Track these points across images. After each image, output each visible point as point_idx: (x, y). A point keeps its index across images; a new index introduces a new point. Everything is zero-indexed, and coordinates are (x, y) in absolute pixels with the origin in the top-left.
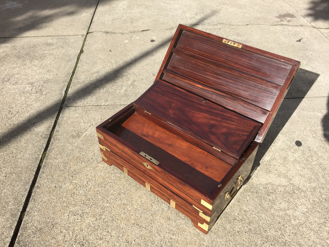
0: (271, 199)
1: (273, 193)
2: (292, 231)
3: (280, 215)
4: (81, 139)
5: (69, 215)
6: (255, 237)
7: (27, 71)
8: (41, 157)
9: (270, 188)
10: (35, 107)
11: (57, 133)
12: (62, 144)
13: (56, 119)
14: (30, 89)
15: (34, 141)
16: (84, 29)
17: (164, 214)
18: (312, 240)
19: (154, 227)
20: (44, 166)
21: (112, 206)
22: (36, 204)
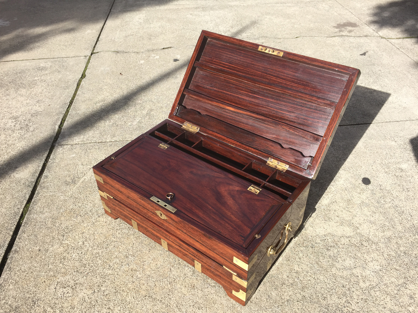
0: (332, 255)
1: (334, 246)
2: (361, 297)
3: (344, 276)
4: (77, 186)
5: (57, 287)
6: (310, 307)
7: (10, 103)
8: (23, 212)
9: (330, 240)
10: (18, 147)
11: (45, 180)
12: (51, 194)
13: (45, 161)
14: (13, 124)
15: (13, 191)
16: (88, 49)
17: (187, 281)
18: (388, 307)
19: (172, 299)
20: (25, 223)
21: (116, 273)
22: (13, 274)
